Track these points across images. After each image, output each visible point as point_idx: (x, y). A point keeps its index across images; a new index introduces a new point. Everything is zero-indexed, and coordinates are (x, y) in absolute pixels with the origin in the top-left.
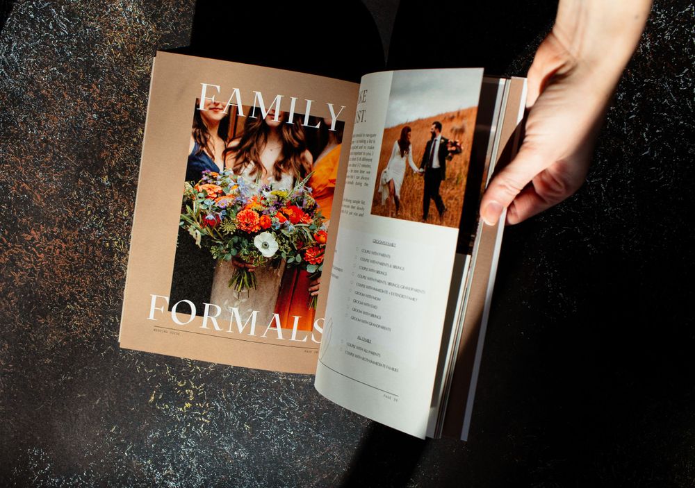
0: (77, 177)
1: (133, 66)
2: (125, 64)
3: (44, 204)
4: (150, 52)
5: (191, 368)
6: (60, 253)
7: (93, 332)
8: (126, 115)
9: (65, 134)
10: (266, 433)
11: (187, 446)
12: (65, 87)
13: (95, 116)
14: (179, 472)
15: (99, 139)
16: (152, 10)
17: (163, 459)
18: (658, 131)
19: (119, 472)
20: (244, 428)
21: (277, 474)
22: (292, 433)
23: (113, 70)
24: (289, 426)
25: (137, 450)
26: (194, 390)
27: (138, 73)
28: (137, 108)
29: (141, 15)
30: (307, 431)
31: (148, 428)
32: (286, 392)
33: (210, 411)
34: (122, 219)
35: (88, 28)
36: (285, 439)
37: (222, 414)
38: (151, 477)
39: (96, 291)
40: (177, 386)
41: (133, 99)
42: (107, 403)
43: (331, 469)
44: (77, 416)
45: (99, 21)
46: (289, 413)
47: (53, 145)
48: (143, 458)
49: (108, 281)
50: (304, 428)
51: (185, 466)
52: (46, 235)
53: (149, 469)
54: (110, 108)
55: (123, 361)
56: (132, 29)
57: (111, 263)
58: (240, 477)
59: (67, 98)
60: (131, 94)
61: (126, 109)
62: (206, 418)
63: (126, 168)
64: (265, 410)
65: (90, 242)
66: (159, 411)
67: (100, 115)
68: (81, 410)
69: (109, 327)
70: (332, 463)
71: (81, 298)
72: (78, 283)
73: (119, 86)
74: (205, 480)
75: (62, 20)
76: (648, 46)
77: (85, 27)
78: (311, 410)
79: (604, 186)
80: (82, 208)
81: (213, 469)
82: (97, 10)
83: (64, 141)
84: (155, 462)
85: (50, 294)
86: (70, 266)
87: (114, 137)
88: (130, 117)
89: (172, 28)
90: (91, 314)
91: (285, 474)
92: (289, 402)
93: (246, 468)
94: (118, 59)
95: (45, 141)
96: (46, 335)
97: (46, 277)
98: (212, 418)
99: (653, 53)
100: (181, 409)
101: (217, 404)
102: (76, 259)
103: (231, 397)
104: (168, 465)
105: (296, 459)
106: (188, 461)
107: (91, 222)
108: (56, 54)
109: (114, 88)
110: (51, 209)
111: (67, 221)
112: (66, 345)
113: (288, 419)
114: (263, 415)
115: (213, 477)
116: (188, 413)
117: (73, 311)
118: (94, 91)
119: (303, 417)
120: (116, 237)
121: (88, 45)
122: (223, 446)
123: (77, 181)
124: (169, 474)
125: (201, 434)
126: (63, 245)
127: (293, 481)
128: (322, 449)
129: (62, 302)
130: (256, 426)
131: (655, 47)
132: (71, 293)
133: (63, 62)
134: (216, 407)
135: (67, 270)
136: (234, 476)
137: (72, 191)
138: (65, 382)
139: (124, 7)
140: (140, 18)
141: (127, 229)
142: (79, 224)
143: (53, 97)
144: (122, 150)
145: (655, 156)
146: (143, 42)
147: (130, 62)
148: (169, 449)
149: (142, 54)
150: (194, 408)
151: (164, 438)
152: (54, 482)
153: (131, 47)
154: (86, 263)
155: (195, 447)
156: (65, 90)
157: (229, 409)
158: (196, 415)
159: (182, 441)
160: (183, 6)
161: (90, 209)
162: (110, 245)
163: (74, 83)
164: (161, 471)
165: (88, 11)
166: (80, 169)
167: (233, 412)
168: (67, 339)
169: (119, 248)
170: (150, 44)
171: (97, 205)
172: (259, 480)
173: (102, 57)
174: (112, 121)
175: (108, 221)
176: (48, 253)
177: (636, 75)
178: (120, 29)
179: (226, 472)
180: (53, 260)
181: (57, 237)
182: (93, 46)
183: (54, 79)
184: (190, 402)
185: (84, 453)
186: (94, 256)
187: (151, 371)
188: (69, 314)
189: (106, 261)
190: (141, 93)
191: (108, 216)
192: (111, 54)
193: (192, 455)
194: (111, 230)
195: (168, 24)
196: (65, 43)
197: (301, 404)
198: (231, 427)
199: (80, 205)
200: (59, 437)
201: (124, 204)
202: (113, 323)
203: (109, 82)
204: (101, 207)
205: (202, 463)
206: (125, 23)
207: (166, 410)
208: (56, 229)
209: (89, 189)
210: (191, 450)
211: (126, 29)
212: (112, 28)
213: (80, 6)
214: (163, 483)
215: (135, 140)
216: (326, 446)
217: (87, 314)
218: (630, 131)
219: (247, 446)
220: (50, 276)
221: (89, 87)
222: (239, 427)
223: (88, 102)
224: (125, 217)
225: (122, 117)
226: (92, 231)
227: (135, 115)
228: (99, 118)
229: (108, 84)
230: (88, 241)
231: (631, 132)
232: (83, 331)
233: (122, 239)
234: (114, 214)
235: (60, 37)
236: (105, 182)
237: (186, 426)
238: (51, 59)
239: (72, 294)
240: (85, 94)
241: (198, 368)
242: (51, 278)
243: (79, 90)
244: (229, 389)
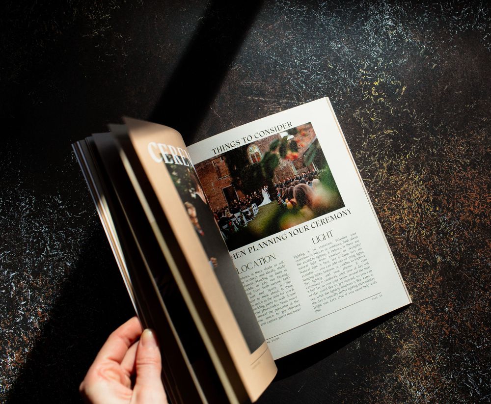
0: (461, 261)
1: (416, 348)
2: (422, 350)
3: (487, 241)
4: (403, 359)
5: (373, 112)
6: (474, 203)
7: (449, 141)
8: (422, 309)
9: (470, 295)
10: (316, 61)
11: (377, 52)
12: (470, 332)
13: (447, 309)
14: (384, 32)
15: (443, 291)
16: (401, 393)
17: (396, 42)
18: (4, 291)
19: (430, 33)
20: (333, 65)
21: (308, 29)
22: (296, 61)
23: (432, 346)
24: (298, 66)
25: (415, 49)
26: (371, 95)
27: (412, 342)
28: (414, 315)
29: (410, 388)
30: (284, 62)
31: (407, 66)
32: (300, 92)
33: (359, 79)
34: (426, 228)
35: (451, 379)
36: (301, 56)
37: (350, 76)
38: (405, 29)
39: (447, 173)
40: (384, 98)
41: (417, 322)
42: (439, 86)
43: (266, 32)
44: (462, 77)
45: (443, 384)
46: (298, 76)
47: (480, 287)
48: (411, 43)
49: (438, 180)
50: (287, 64)
51: (379, 37)
52: (486, 217)
53: (407, 34)
54: (435, 315)
55: (426, 119)
56: (417, 377)
57: (435, 194)
58: (336, 27)
59: (468, 324)
60: (418, 326)
61: (422, 314)
62: (362, 73)
63: (423, 268)
64: (316, 78)
65: (451, 211)
66: (398, 78)
67: (443, 310)
68: (459, 81)
69: (437, 145)
70: (265, 37)
71: (459, 167)
72: (461, 179)
73: (427, 333)
74: (364, 25)
75: (472, 385)
76: (10, 359)
77: (453, 379)
78: (281, 78)
79: (47, 248)
80: (457, 237)
81: (357, 34)
82: (445, 392)
83: (471, 290)
84: (402, 41)
85: (482, 171)
86: (467, 193)
87: (432, 292)
88: (419, 308)
89: (385, 378)
90: (451, 154)
91: (302, 29)
92: (298, 85)
93: (332, 34)
94: (428, 354)
95: (486, 291)
96: (486, 139)
97: (485, 185)
98: (357, 73)
99: (5, 353)
100: (382, 80)
101: (353, 84)
102: (462, 198)
103: (343, 89)
104: (392, 37)
105: (293, 41)
106: (376, 41)
107: (450, 227)
108: (477, 358)
109: (432, 331)
110: (482, 237)
111: (469, 227)
112: (470, 132)
113: (298, 71)
114: (318, 74)
115: (358, 28)
116: (376, 77)
117: (465, 157)
118: (447, 329)
119: (287, 72)
120: (431, 214)
121: (452, 365)
122: (350, 51)
123: (461, 258)
124: (392, 31)
125: (367, 61)
126: (472, 208)
127: (296, 24)
128: (273, 48)
129: (473, 165)
130: (324, 67)
131: (3, 358)
132: (467, 172)
133: (471, 352)
134: (354, 82)
135: (470, 189)
136: (341, 29)
137: (465, 251)
138: (471, 103)
139: (423, 395)
140: (411, 387)
141: (423, 220)
142: (459, 225)
143: (479, 325)
144: (425, 282)
145: (6, 272)
146: (408, 367)
147: (419, 351)
148: (391, 50)
149: (409, 357)
150: (372, 81)
151: (395, 58)
152: (480, 26)
153: (418, 364)
154: (455, 194)
155: (371, 51)
156: (470, 330)
157: (344, 80)
158: (369, 75)
159: (381, 56)
160: (377, 395)
161: (451, 237)
162: (436, 208)
163: (463, 336)
164: (397, 33)
165: (452, 392)
166: (459, 268)
167: (341, 78)
168: (470, 136)
169: (429, 206)
170: (403, 365)
171: (445, 240)
172: (322, 25)
173: (441, 356)
174: (433, 305)
175: (437, 227)
176: (484, 203)
177: (19, 336)
178: (426, 378)
179: (347, 31)
180: (480, 198)
181: (477, 215)
182: (448, 365)
183: (478, 339)
184: (375, 86)
185: (457, 48)
186: (448, 199)
187: (404, 110)
188: (467, 155)
189: (439, 196)
190: (411, 327)
191: (437, 231)
192: (434, 358)
193: (373, 45)
194: (435, 220)
195: (389, 381)
196: (470, 367)
197: (289, 82)
198: (343, 66)
199: (459, 240)
200: (476, 61)
201: (425, 240)
202: (434, 148)
203: (435, 336)
204: (443, 238)
205: (366, 39)
206: (422, 383)
207: (393, 80)
208: (478, 221)
209: (451, 252)
210: (374, 49)
211: (422, 377)
212: (433, 378)
213: (458, 396)
214: (396, 24)
215: (416, 290)
216: (269, 50)
217: (454, 154)
218: (26, 292)
219: (330, 51)
220: (483, 185)
221: (451, 332)
222: (337, 66)
223: (452, 321)
224: (423, 230)
225: (425, 308)
226: (450, 219)
227: (415, 310)
228: (443, 308)
229: (436, 334)
230: (453, 211)
231: (24, 290)
232: (457, 142)
233: (426, 213)
234: (432, 232)
235: (473, 372)
236: (439, 258)
237: (378, 67)
238: (480, 354)
239: (465, 170)
240: (454, 327)
241: (368, 112)
242: (482, 184)
243: (459, 330)
244: (344, 95)
